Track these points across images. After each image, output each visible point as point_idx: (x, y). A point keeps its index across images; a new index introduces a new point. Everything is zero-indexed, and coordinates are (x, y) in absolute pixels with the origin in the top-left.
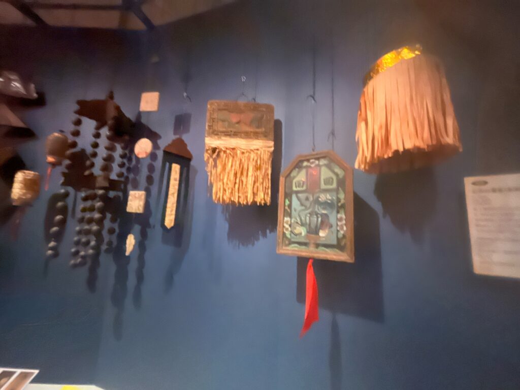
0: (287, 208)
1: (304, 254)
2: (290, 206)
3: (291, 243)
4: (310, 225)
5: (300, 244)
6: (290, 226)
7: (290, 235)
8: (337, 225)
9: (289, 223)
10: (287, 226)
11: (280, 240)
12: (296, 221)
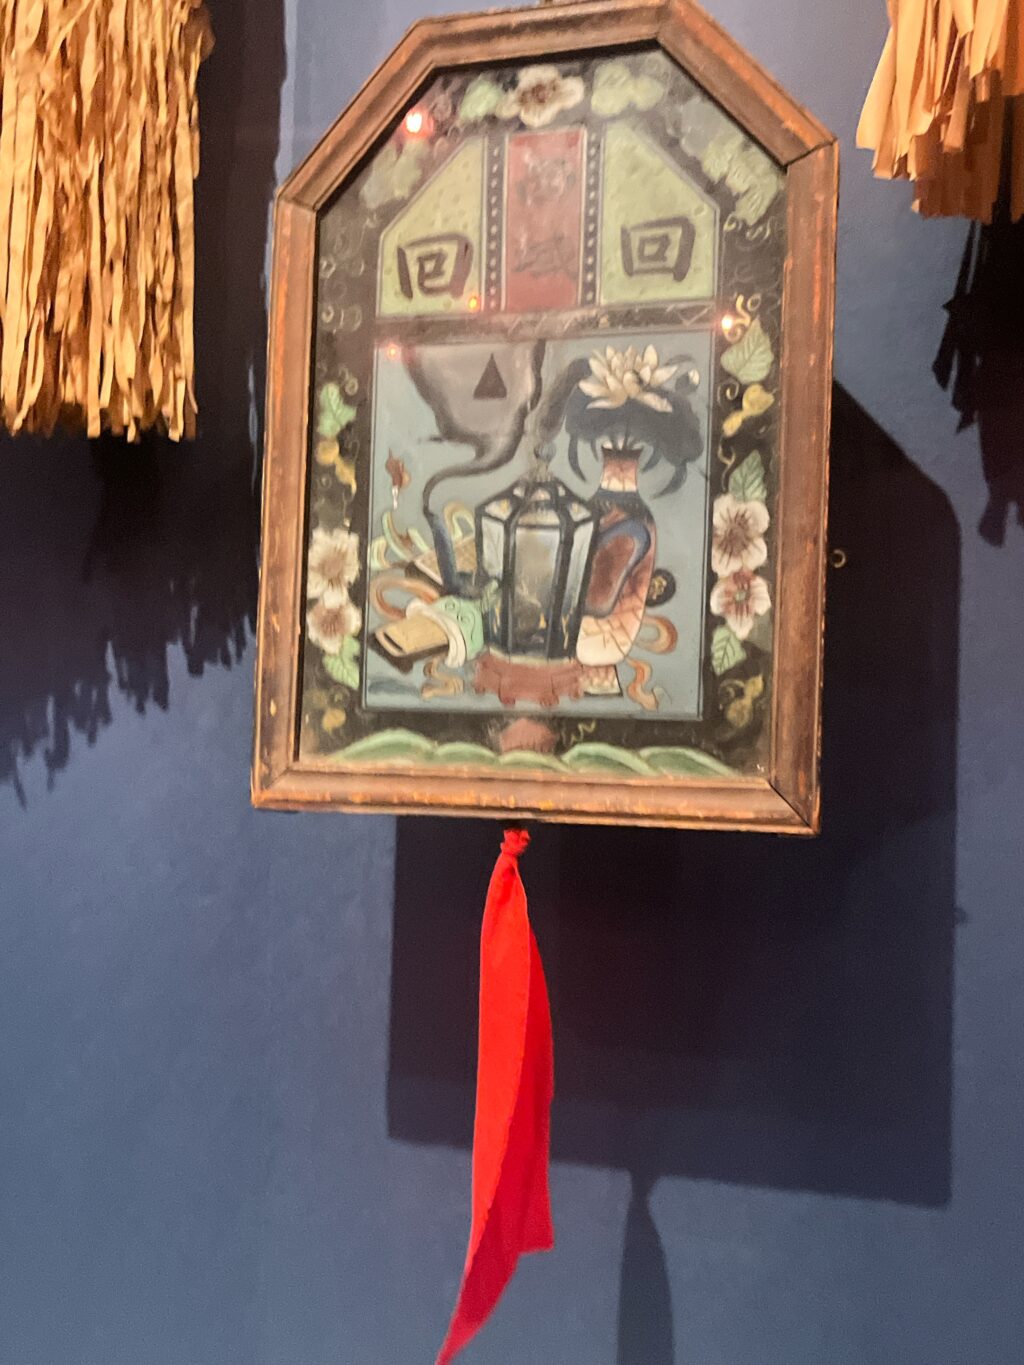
0: (329, 455)
1: (462, 799)
2: (356, 442)
3: (362, 722)
4: (508, 581)
5: (432, 724)
6: (358, 594)
7: (360, 660)
8: (712, 579)
9: (351, 574)
10: (331, 597)
11: (282, 707)
12: (403, 555)
